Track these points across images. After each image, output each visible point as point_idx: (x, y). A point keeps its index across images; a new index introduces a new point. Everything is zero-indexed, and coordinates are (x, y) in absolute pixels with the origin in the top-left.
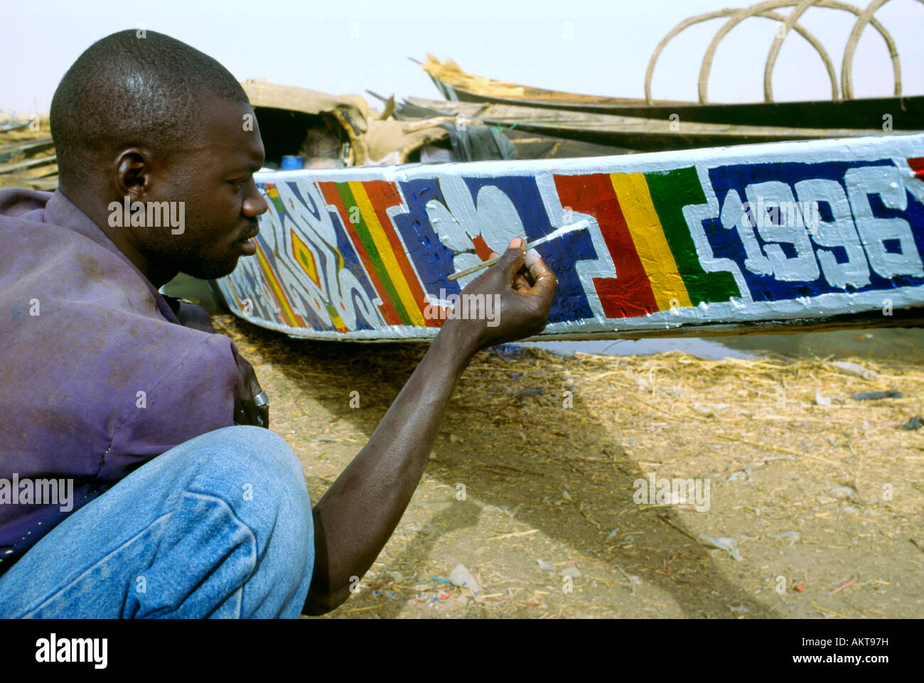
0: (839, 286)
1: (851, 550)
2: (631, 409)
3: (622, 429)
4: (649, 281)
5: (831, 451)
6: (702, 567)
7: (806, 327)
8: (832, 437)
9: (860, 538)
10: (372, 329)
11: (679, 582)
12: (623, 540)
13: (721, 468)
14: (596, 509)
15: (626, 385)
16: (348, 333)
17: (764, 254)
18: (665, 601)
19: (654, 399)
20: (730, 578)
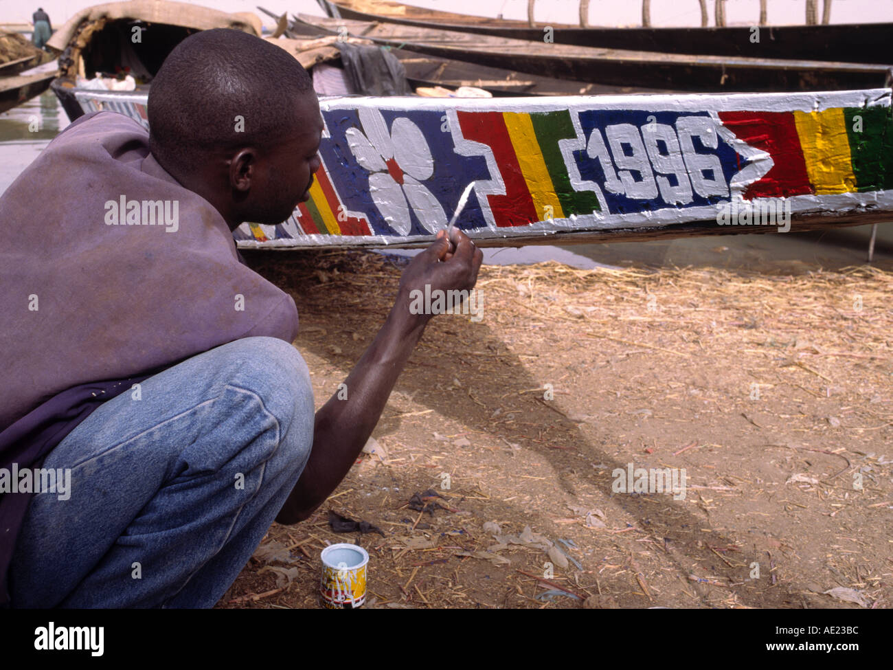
0: (672, 203)
1: (694, 423)
2: (512, 311)
3: (504, 328)
4: (532, 198)
5: (683, 346)
6: (571, 436)
7: (648, 234)
8: (685, 334)
9: (701, 413)
10: (291, 237)
11: (552, 448)
12: (506, 417)
13: (589, 360)
14: (482, 393)
15: (507, 291)
16: (267, 242)
17: (619, 178)
18: (539, 462)
19: (533, 303)
20: (594, 444)
